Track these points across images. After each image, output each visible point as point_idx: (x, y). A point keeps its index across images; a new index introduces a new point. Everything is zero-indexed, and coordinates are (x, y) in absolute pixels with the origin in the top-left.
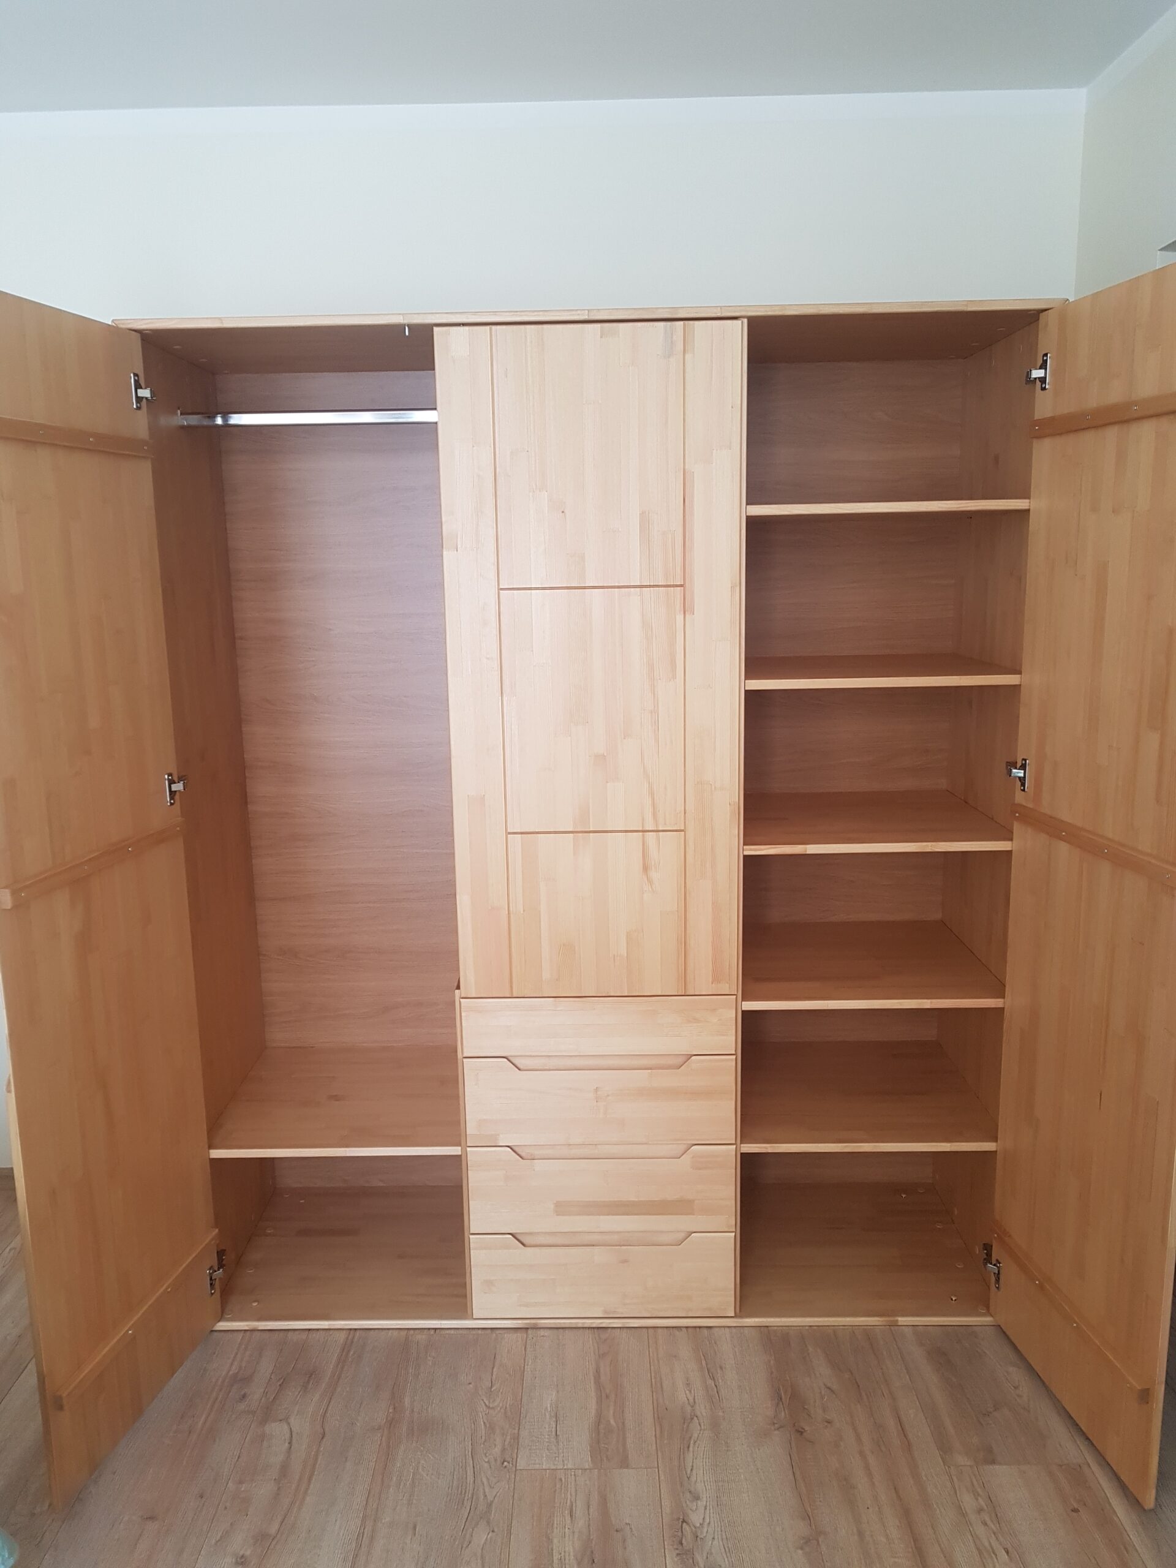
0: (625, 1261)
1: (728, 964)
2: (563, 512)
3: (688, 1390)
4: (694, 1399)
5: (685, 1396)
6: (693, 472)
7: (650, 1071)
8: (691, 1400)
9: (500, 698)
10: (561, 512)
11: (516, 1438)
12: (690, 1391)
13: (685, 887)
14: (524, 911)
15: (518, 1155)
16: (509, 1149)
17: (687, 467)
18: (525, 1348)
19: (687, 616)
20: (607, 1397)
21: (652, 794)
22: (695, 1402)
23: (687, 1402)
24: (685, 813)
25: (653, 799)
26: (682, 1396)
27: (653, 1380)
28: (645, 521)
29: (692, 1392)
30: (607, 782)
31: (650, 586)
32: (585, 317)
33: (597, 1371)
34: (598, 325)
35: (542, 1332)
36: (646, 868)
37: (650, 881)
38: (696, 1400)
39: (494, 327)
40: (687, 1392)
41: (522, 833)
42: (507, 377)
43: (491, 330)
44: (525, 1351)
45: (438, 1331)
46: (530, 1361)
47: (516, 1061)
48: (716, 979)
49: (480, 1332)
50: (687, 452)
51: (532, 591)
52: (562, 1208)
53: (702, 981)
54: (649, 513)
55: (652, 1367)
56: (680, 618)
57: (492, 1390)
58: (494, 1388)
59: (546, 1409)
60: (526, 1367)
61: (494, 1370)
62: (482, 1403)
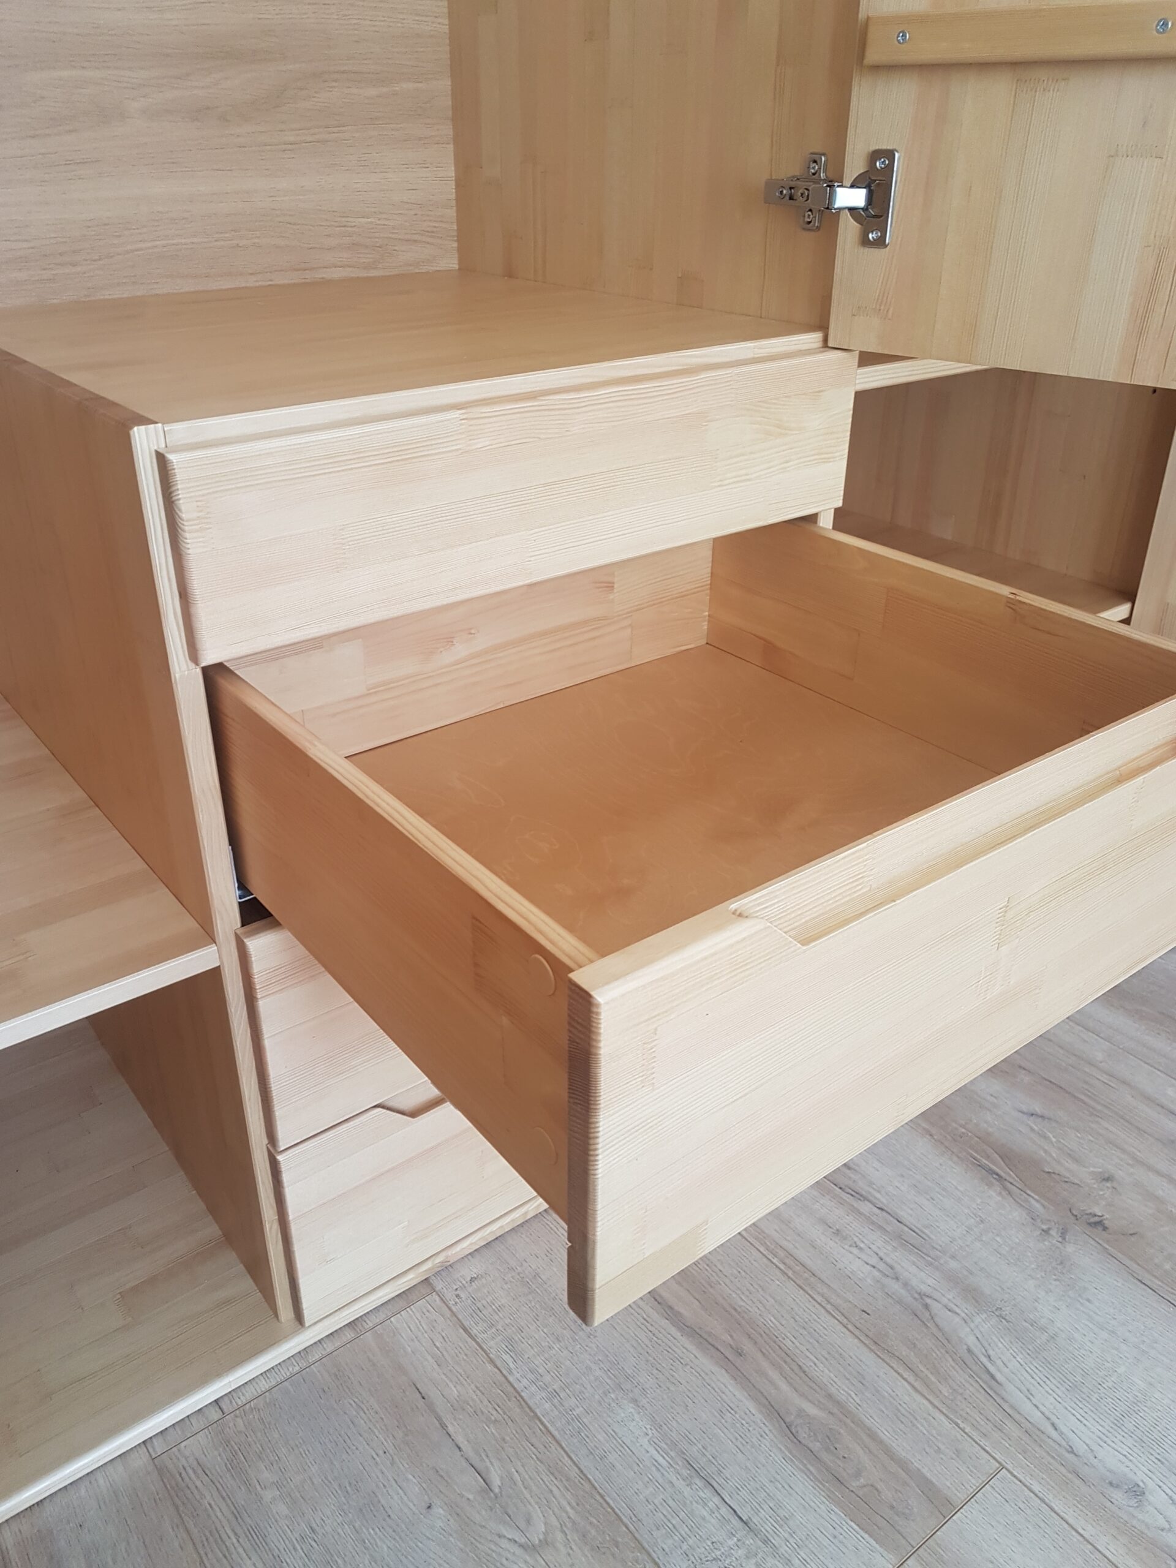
4: (881, 1259)
5: (859, 1262)
8: (882, 1267)
12: (858, 1248)
18: (464, 1328)
20: (739, 1353)
40: (853, 1251)
57: (497, 1490)
58: (496, 1481)
59: (658, 1466)
60: (511, 1379)
61: (451, 1429)
62: (504, 1543)
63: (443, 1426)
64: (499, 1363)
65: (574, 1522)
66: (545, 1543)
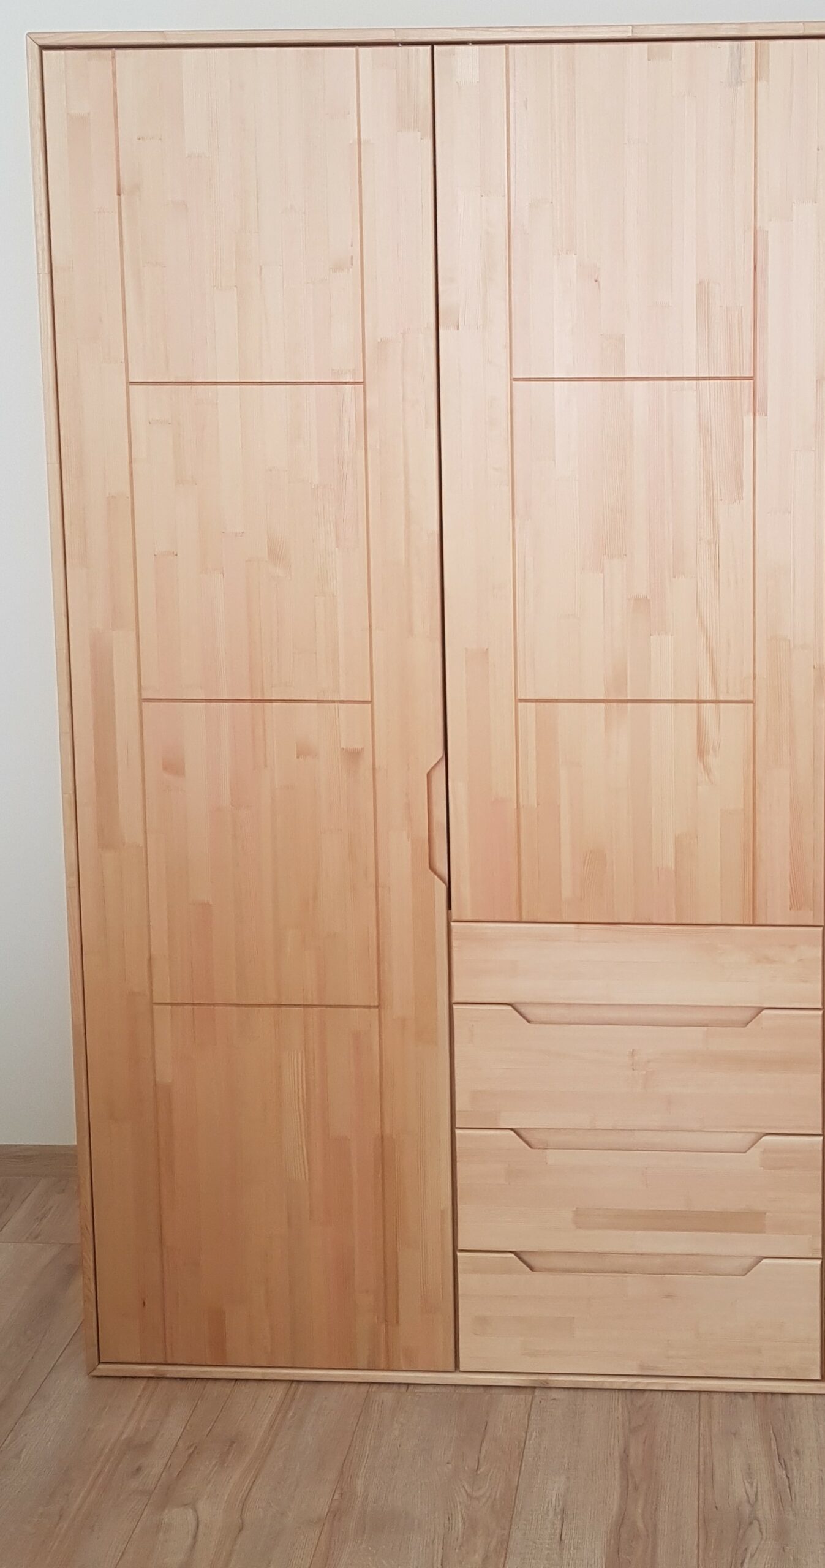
0: (668, 1296)
1: (811, 884)
2: (596, 281)
3: (749, 1482)
4: (756, 1495)
5: (743, 1490)
6: (767, 232)
7: (705, 1029)
8: (752, 1498)
9: (511, 521)
10: (594, 281)
11: (505, 1542)
12: (751, 1484)
13: (754, 777)
14: (538, 804)
15: (526, 1142)
16: (512, 1133)
17: (758, 225)
18: (529, 1415)
19: (758, 418)
20: (636, 1488)
21: (710, 651)
22: (756, 1500)
23: (745, 1498)
24: (754, 678)
25: (712, 659)
26: (739, 1490)
27: (702, 1467)
28: (703, 290)
29: (755, 1485)
30: (651, 635)
31: (710, 378)
32: (629, 35)
33: (625, 1451)
34: (645, 45)
35: (554, 1394)
36: (701, 752)
37: (707, 769)
38: (759, 1498)
39: (511, 46)
40: (747, 1485)
41: (537, 701)
42: (526, 108)
43: (507, 49)
44: (528, 1419)
45: (411, 1388)
46: (534, 1434)
47: (523, 1010)
48: (796, 903)
49: (469, 1390)
50: (759, 206)
51: (555, 382)
52: (583, 1219)
53: (777, 906)
54: (708, 283)
55: (702, 1449)
56: (748, 420)
57: (479, 1472)
58: (482, 1470)
59: (550, 1502)
60: (527, 1442)
61: (484, 1445)
62: (462, 1490)
63: (482, 1441)
64: (528, 1434)
65: (495, 1499)
66: (478, 1499)
